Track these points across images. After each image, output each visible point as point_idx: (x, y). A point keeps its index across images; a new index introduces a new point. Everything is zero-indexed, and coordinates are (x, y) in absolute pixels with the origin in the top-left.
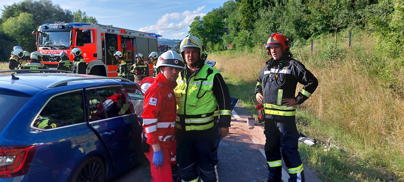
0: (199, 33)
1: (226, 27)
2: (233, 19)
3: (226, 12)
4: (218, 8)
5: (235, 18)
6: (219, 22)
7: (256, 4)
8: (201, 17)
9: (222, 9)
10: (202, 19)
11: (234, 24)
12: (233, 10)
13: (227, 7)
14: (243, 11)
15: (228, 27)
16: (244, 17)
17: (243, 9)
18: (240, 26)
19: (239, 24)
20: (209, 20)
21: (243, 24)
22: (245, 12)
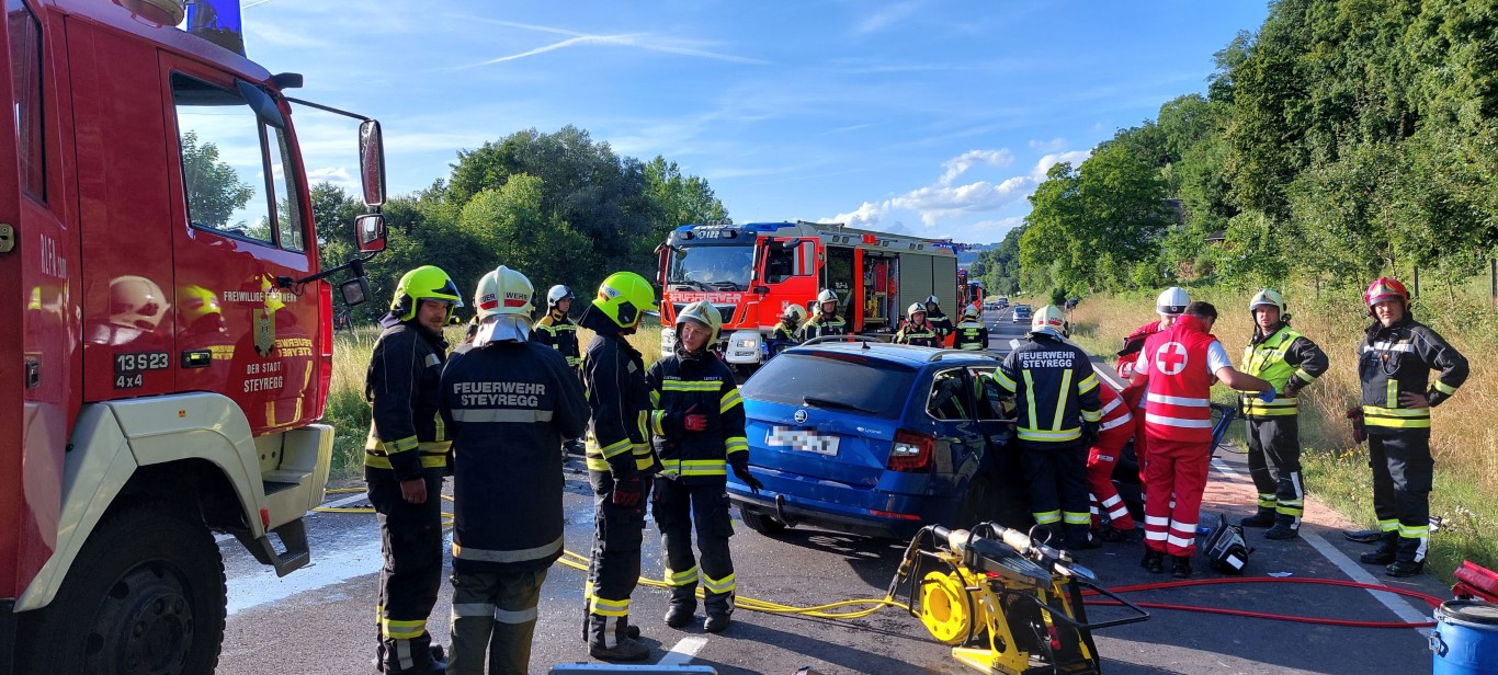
0: (1064, 223)
1: (1170, 198)
2: (1198, 166)
3: (1170, 139)
4: (1140, 125)
5: (1210, 163)
6: (1146, 181)
7: (1296, 114)
8: (1074, 166)
9: (1153, 130)
10: (1078, 173)
11: (1204, 184)
12: (1200, 131)
13: (1174, 122)
14: (1243, 138)
15: (1180, 196)
16: (1247, 161)
17: (1242, 133)
18: (1231, 193)
19: (1227, 187)
20: (1104, 176)
21: (1242, 190)
22: (1250, 144)
